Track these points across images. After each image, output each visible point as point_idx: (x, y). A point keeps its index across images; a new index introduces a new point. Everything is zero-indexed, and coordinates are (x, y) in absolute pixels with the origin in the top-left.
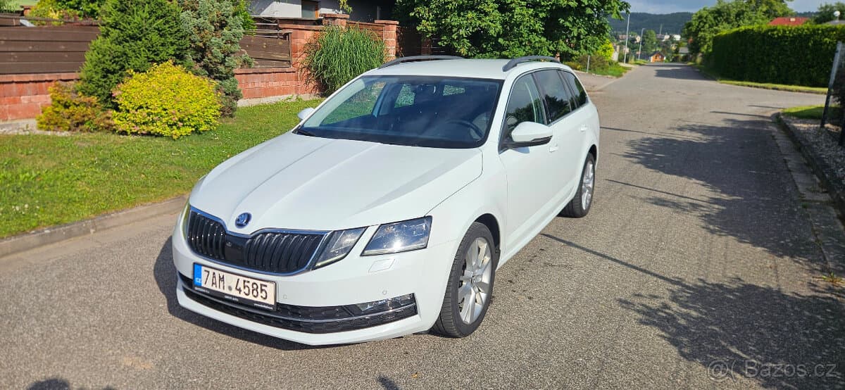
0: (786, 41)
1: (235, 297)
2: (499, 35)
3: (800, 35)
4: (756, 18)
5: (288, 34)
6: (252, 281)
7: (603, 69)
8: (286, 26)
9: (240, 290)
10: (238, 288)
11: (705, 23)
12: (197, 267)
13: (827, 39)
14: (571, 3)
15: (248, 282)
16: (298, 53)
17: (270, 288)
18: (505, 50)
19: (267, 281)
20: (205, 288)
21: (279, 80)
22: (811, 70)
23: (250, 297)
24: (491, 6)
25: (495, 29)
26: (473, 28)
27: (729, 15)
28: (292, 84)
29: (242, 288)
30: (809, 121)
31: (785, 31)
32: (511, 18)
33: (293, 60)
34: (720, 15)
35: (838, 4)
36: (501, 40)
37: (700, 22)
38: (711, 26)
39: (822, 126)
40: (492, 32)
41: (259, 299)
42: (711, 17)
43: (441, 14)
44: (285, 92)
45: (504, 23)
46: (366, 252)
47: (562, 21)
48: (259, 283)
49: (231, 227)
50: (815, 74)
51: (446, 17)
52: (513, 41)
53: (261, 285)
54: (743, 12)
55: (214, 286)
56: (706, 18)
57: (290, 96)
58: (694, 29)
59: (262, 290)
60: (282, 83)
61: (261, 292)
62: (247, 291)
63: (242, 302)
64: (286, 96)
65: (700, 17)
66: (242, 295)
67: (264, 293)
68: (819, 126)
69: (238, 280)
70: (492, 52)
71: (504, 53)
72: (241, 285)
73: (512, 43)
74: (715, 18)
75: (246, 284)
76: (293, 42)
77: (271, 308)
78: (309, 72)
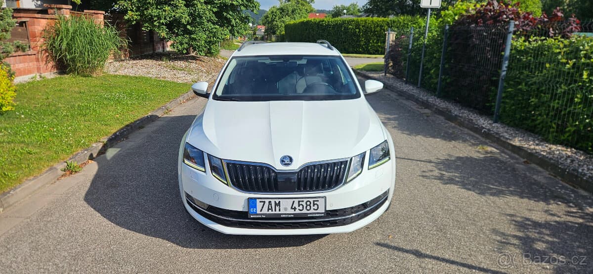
0: (330, 28)
1: (290, 214)
2: (188, 23)
3: (337, 24)
4: (302, 13)
5: (25, 22)
6: (305, 200)
7: (229, 46)
8: (22, 15)
9: (295, 209)
10: (293, 207)
11: (276, 16)
12: (251, 201)
13: (350, 26)
14: (234, 2)
15: (303, 201)
16: (37, 39)
17: (321, 202)
18: (193, 34)
19: (320, 197)
20: (261, 214)
21: (24, 62)
22: (345, 44)
23: (305, 211)
24: (181, 3)
25: (186, 18)
26: (170, 18)
27: (288, 11)
28: (33, 65)
29: (297, 207)
30: (373, 72)
31: (329, 22)
32: (195, 11)
33: (32, 44)
34: (283, 11)
35: (342, 6)
36: (189, 27)
37: (273, 15)
38: (279, 19)
39: (385, 75)
40: (183, 21)
41: (312, 211)
42: (278, 12)
43: (142, 7)
44: (29, 72)
45: (190, 14)
46: (370, 167)
47: (225, 14)
48: (311, 200)
49: (279, 167)
50: (347, 47)
51: (146, 9)
52: (198, 28)
53: (314, 201)
54: (295, 9)
55: (270, 211)
56: (276, 12)
57: (34, 75)
58: (270, 20)
59: (314, 205)
60: (26, 64)
61: (314, 206)
62: (301, 207)
63: (297, 217)
64: (31, 76)
65: (272, 12)
66: (297, 211)
67: (316, 207)
68: (384, 74)
69: (294, 201)
70: (183, 35)
71: (192, 36)
72: (296, 205)
73: (197, 29)
74: (281, 13)
75: (301, 203)
76: (30, 28)
77: (323, 215)
78: (47, 54)
